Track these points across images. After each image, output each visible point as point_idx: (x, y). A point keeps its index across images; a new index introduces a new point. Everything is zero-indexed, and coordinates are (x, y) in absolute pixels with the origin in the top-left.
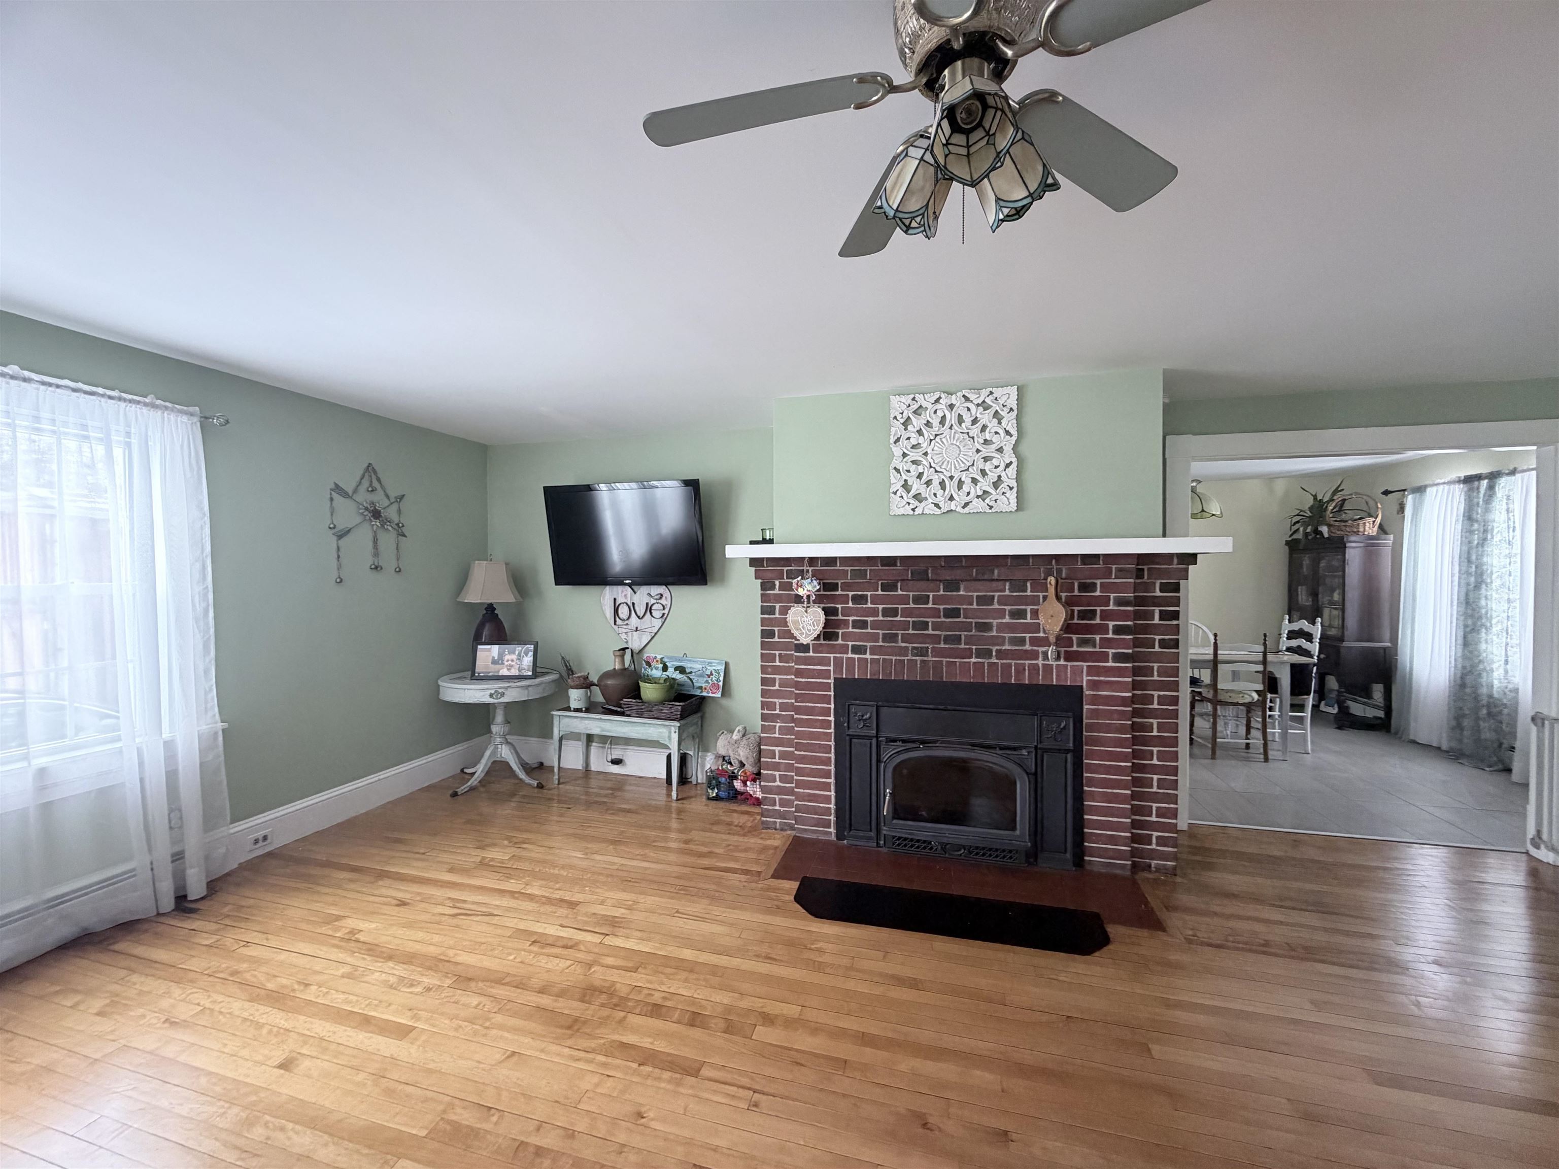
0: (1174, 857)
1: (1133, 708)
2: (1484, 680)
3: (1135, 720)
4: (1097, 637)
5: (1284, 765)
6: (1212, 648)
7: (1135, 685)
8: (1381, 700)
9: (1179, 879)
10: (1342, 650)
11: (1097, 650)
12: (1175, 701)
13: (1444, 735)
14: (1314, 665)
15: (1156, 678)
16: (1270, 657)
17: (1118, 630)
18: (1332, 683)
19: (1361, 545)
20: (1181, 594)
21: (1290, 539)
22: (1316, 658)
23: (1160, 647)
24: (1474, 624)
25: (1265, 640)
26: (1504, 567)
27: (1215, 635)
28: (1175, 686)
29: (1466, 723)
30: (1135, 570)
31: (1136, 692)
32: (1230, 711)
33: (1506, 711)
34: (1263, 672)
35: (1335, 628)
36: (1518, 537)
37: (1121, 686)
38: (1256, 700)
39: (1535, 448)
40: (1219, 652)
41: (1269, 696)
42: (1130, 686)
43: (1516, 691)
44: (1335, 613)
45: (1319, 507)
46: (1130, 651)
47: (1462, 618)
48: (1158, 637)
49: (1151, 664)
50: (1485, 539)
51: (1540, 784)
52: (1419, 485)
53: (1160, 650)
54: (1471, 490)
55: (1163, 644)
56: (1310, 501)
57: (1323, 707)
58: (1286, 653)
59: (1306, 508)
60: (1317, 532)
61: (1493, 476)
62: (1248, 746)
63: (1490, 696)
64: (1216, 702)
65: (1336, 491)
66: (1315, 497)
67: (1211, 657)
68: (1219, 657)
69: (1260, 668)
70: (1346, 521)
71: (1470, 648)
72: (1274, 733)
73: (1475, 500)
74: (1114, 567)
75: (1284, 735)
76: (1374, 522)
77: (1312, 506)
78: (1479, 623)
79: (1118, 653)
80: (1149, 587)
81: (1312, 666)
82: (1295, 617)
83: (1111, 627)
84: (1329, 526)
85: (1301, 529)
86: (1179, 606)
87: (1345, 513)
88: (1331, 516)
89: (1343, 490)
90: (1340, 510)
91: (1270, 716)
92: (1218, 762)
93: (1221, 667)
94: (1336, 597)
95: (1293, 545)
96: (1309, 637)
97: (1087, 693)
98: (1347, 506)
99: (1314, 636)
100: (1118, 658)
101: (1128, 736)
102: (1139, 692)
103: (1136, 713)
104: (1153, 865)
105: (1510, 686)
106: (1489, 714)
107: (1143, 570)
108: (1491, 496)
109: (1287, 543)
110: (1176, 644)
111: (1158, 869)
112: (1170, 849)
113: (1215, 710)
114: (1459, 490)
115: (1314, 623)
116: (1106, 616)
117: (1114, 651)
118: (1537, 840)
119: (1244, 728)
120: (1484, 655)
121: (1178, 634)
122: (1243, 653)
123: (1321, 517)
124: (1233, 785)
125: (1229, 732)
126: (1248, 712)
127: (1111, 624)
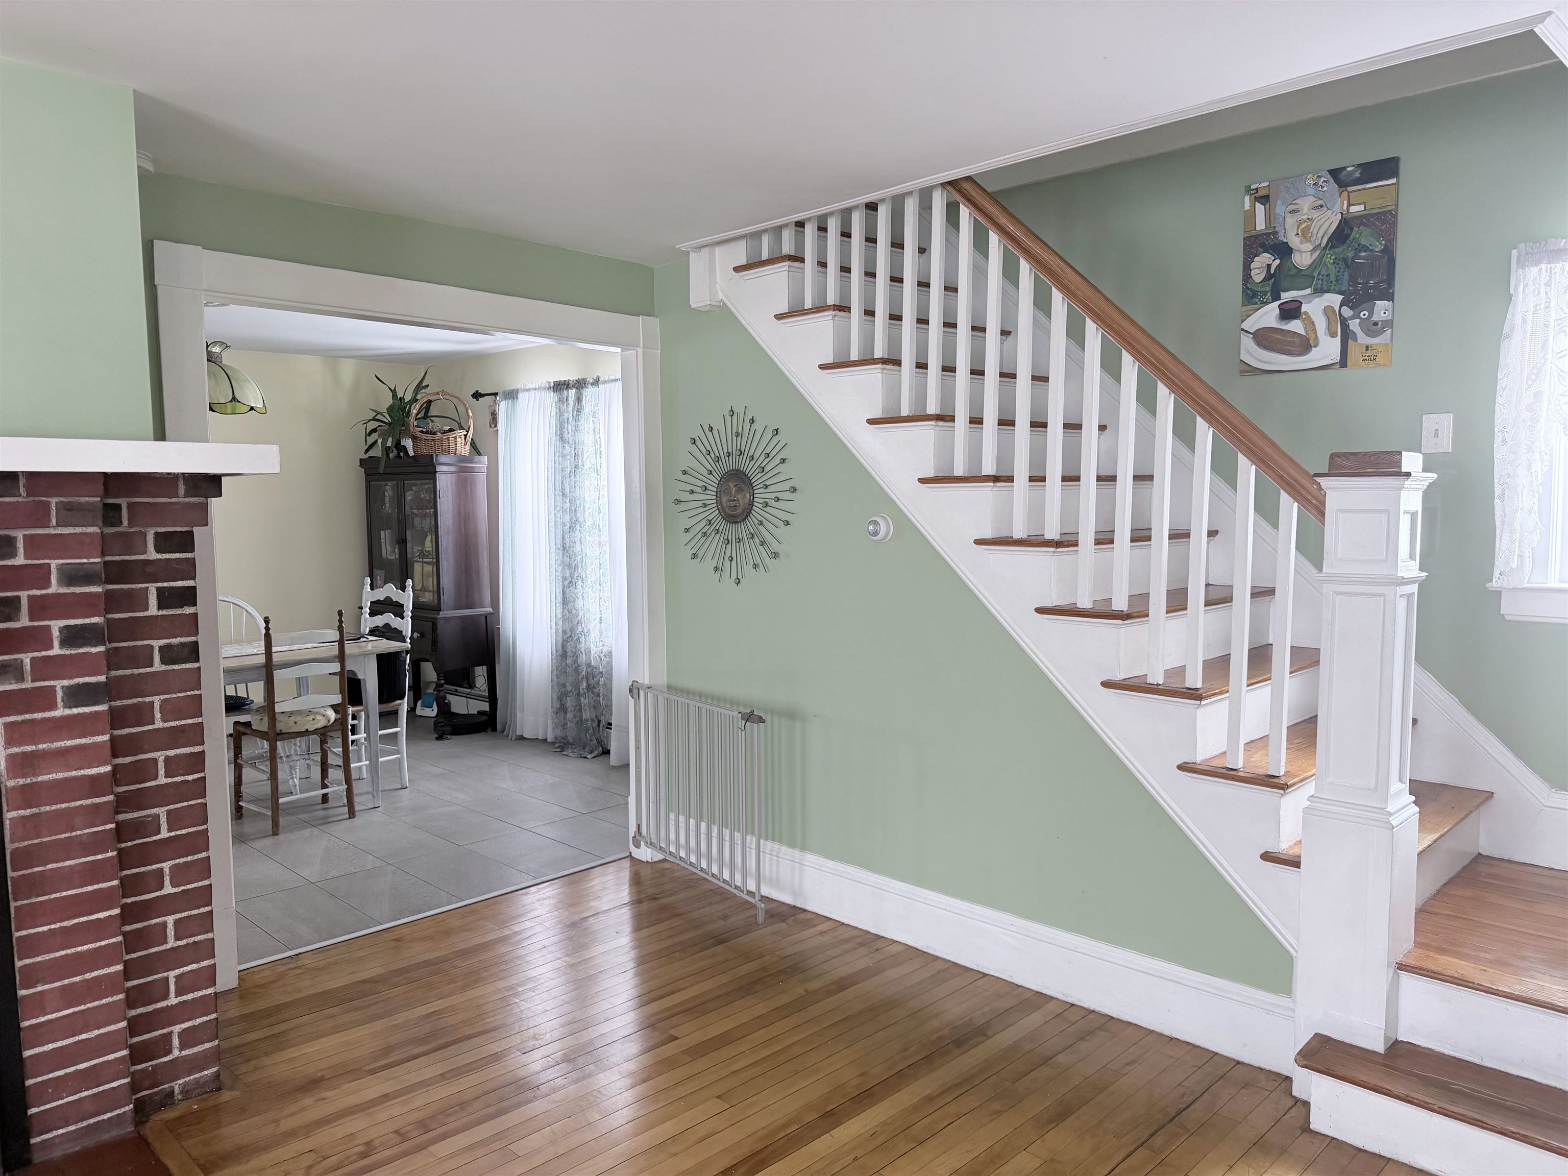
0: (216, 1056)
1: (117, 795)
2: (582, 646)
3: (121, 817)
4: (26, 659)
5: (376, 816)
6: (263, 643)
7: (116, 748)
8: (485, 687)
9: (226, 1096)
10: (440, 624)
11: (28, 685)
12: (198, 762)
13: (550, 722)
14: (407, 652)
15: (159, 724)
16: (350, 648)
17: (72, 637)
18: (429, 672)
19: (453, 469)
20: (198, 554)
21: (366, 456)
22: (408, 640)
23: (163, 661)
24: (572, 576)
25: (341, 621)
26: (595, 503)
27: (267, 620)
28: (196, 734)
29: (570, 702)
30: (101, 506)
31: (120, 761)
32: (299, 744)
33: (602, 681)
34: (341, 674)
35: (429, 591)
36: (604, 466)
37: (86, 755)
38: (332, 720)
39: (619, 350)
40: (274, 649)
41: (351, 710)
42: (107, 751)
43: (610, 654)
44: (428, 568)
45: (399, 409)
46: (102, 678)
47: (561, 568)
48: (157, 644)
49: (147, 699)
50: (576, 466)
51: (638, 768)
52: (511, 388)
53: (164, 668)
54: (560, 400)
55: (167, 653)
56: (388, 400)
57: (419, 711)
58: (371, 638)
59: (384, 410)
60: (399, 447)
61: (580, 384)
62: (325, 799)
63: (589, 665)
64: (274, 736)
65: (419, 387)
66: (394, 392)
67: (262, 659)
68: (276, 658)
69: (336, 667)
70: (435, 433)
71: (570, 607)
72: (360, 768)
73: (566, 415)
74: (54, 501)
75: (374, 768)
76: (466, 436)
77: (390, 406)
78: (576, 575)
79: (78, 685)
80: (131, 542)
81: (404, 655)
82: (379, 579)
83: (56, 633)
84: (414, 438)
85: (380, 441)
86: (194, 578)
87: (433, 421)
88: (415, 424)
89: (427, 386)
90: (426, 417)
91: (353, 742)
92: (281, 837)
93: (277, 674)
94: (428, 545)
95: (369, 466)
96: (397, 609)
97: (11, 783)
98: (433, 411)
99: (405, 608)
100: (76, 695)
101: (110, 854)
102: (128, 760)
103: (123, 803)
104: (177, 1090)
105: (605, 649)
106: (589, 687)
107: (118, 507)
108: (579, 411)
109: (362, 462)
110: (192, 652)
111: (186, 1092)
112: (208, 1045)
113: (273, 749)
114: (551, 397)
115: (403, 589)
116: (40, 608)
117: (66, 683)
118: (638, 837)
119: (319, 769)
120: (581, 613)
121: (196, 633)
122: (309, 645)
123: (403, 425)
124: (306, 873)
125: (297, 781)
126: (323, 742)
127: (56, 626)
